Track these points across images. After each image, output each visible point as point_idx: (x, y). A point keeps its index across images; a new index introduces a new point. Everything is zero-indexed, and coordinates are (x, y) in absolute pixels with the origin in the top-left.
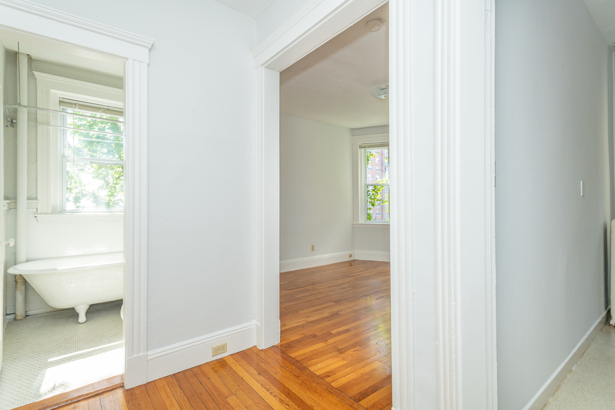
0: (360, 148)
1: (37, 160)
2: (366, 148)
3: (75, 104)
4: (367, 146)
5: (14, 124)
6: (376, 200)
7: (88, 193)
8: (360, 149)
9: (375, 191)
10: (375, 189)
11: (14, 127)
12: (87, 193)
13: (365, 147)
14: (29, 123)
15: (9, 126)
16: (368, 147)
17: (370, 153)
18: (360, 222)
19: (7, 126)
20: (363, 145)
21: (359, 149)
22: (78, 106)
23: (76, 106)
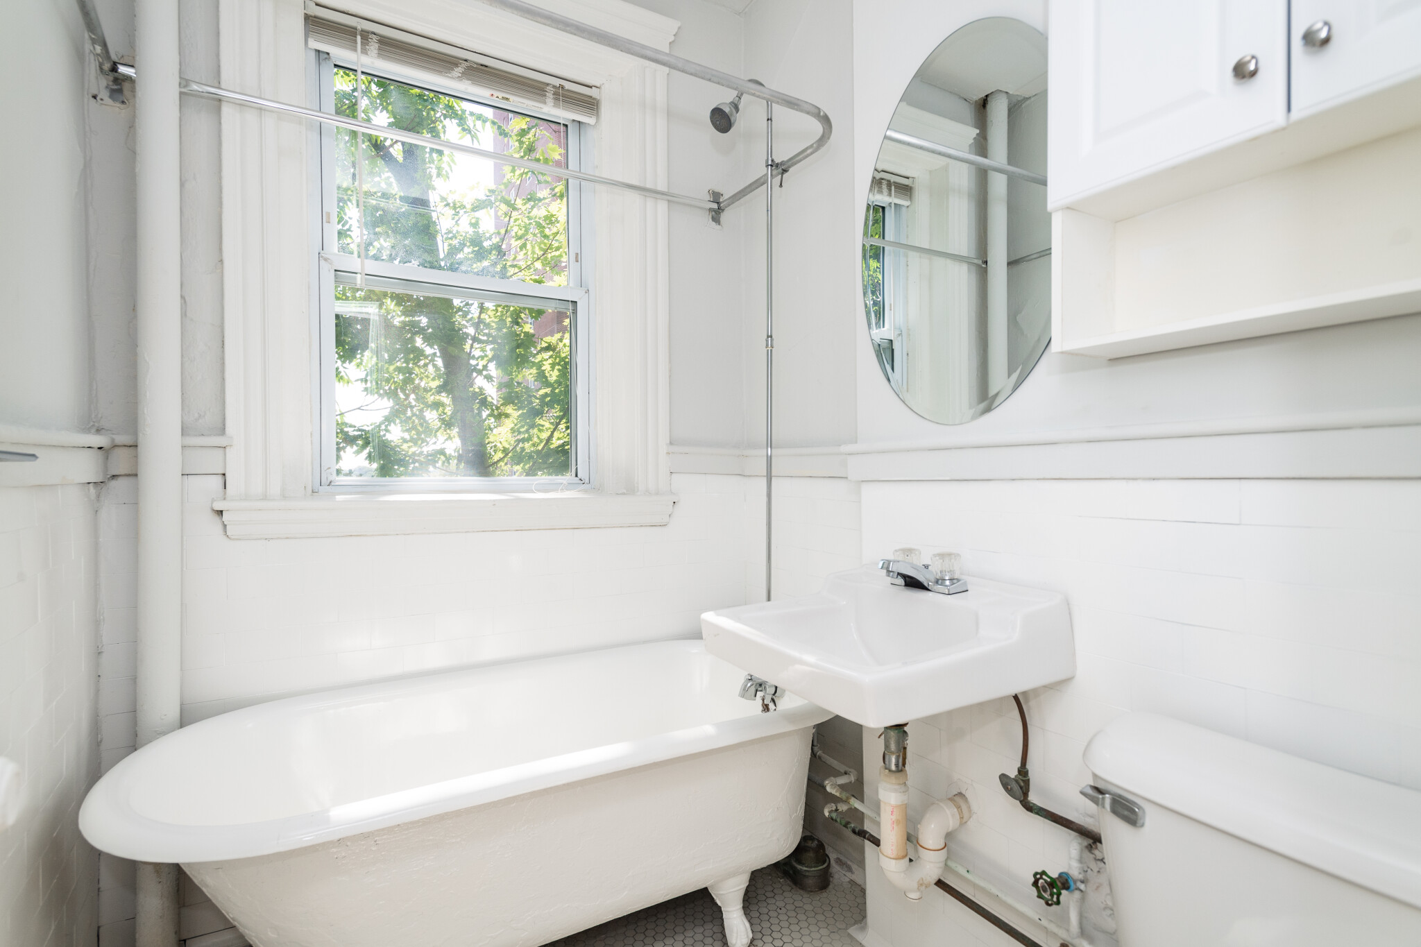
1: (221, 261)
3: (366, 35)
5: (126, 86)
7: (360, 433)
11: (123, 102)
12: (356, 433)
14: (185, 86)
15: (104, 94)
19: (95, 97)
22: (374, 47)
23: (367, 44)
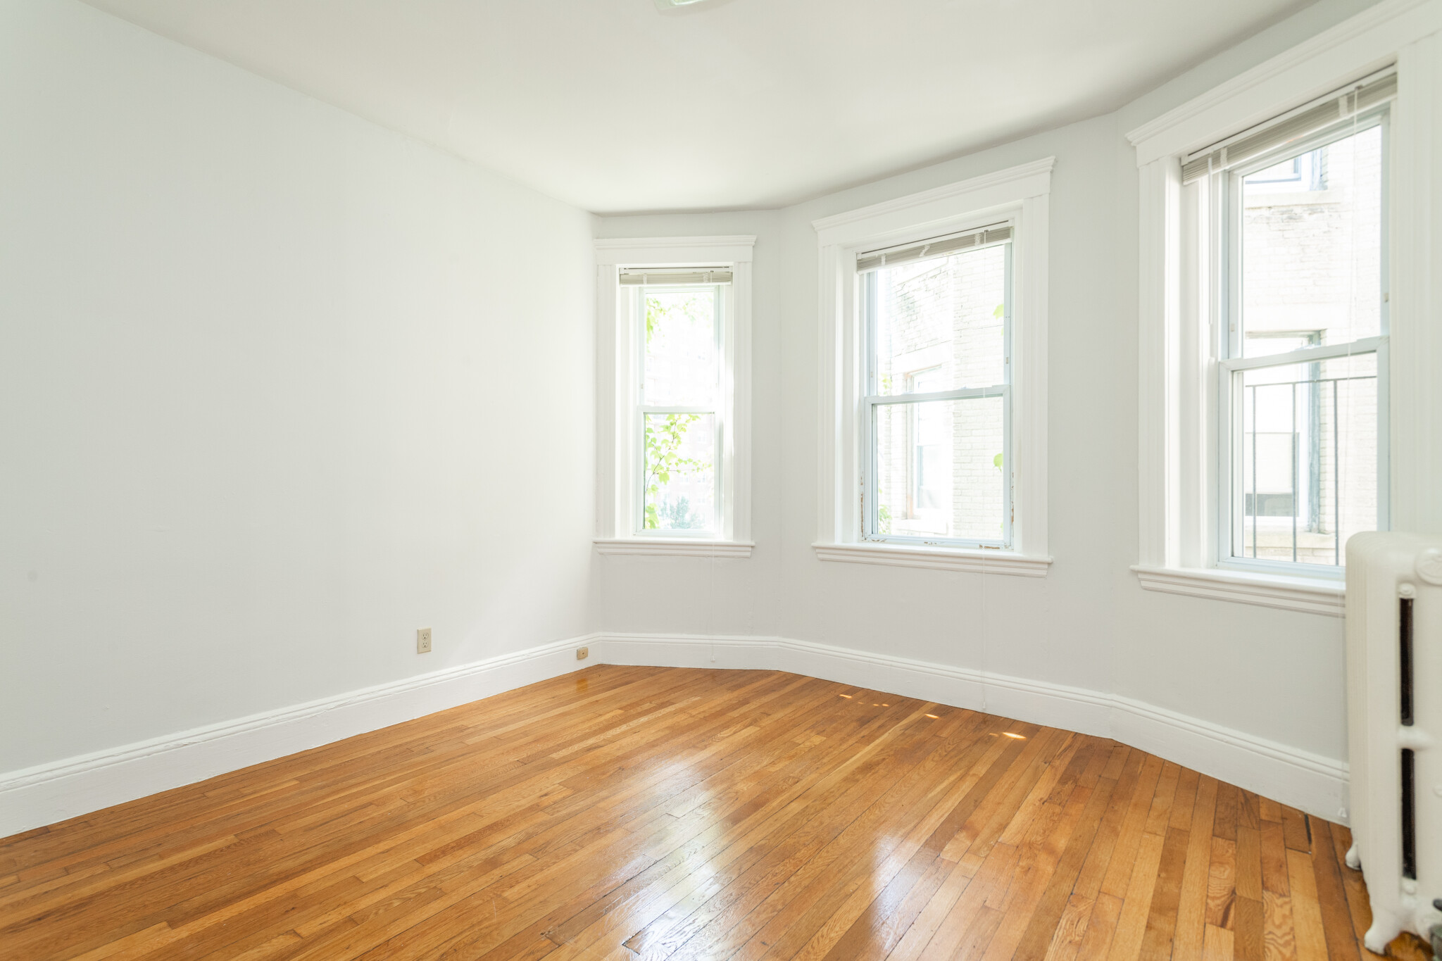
0: (622, 281)
2: (641, 282)
4: (645, 279)
6: (674, 461)
8: (622, 286)
9: (672, 430)
10: (672, 424)
13: (638, 281)
16: (648, 282)
17: (656, 305)
18: (618, 536)
20: (632, 273)
21: (619, 287)
